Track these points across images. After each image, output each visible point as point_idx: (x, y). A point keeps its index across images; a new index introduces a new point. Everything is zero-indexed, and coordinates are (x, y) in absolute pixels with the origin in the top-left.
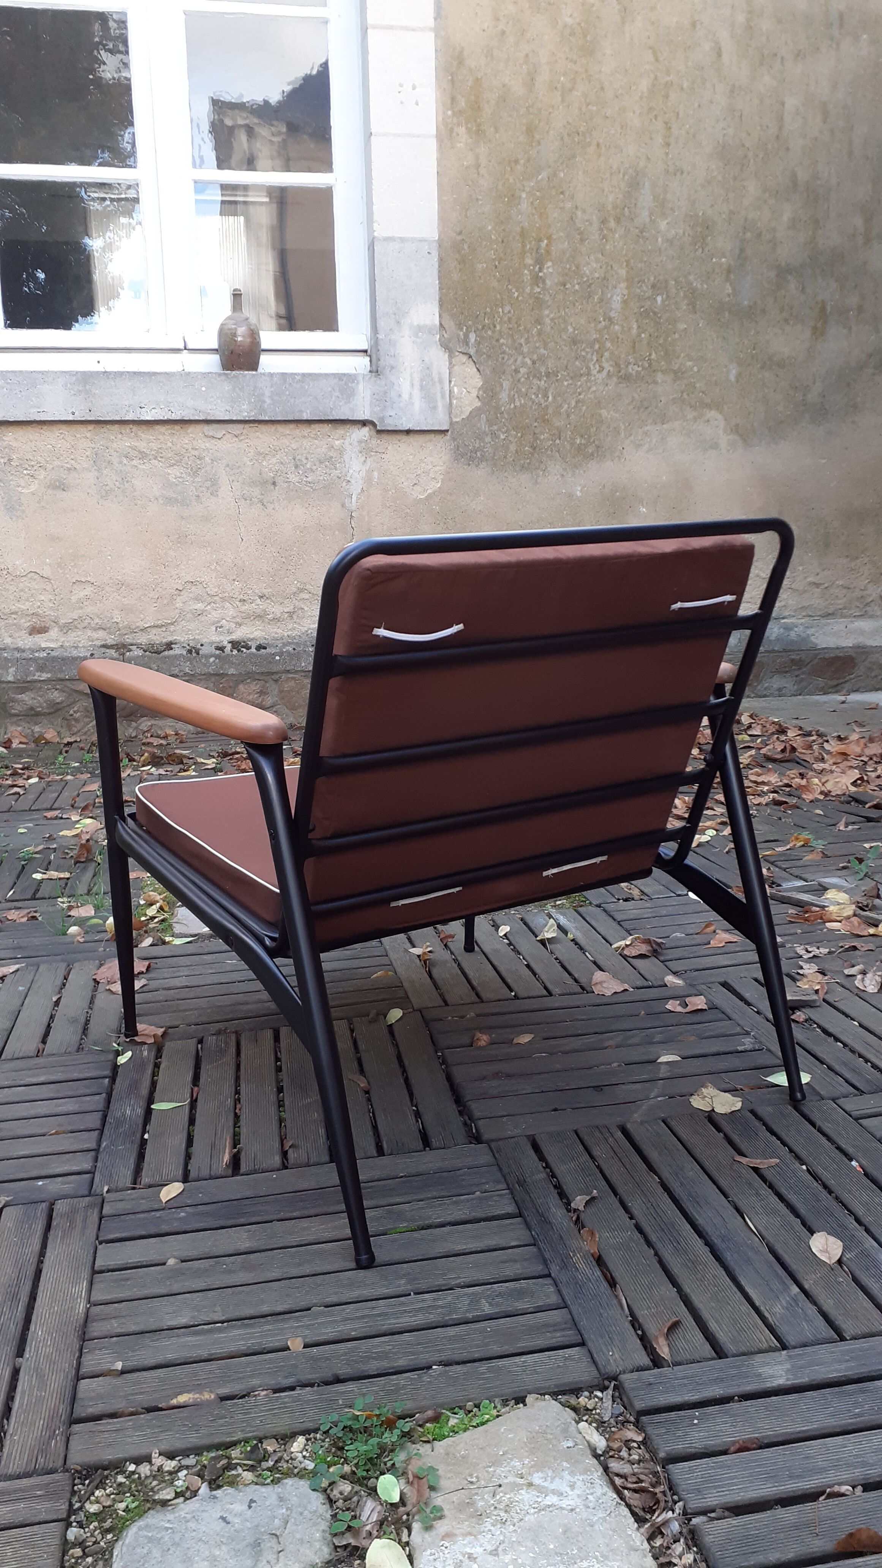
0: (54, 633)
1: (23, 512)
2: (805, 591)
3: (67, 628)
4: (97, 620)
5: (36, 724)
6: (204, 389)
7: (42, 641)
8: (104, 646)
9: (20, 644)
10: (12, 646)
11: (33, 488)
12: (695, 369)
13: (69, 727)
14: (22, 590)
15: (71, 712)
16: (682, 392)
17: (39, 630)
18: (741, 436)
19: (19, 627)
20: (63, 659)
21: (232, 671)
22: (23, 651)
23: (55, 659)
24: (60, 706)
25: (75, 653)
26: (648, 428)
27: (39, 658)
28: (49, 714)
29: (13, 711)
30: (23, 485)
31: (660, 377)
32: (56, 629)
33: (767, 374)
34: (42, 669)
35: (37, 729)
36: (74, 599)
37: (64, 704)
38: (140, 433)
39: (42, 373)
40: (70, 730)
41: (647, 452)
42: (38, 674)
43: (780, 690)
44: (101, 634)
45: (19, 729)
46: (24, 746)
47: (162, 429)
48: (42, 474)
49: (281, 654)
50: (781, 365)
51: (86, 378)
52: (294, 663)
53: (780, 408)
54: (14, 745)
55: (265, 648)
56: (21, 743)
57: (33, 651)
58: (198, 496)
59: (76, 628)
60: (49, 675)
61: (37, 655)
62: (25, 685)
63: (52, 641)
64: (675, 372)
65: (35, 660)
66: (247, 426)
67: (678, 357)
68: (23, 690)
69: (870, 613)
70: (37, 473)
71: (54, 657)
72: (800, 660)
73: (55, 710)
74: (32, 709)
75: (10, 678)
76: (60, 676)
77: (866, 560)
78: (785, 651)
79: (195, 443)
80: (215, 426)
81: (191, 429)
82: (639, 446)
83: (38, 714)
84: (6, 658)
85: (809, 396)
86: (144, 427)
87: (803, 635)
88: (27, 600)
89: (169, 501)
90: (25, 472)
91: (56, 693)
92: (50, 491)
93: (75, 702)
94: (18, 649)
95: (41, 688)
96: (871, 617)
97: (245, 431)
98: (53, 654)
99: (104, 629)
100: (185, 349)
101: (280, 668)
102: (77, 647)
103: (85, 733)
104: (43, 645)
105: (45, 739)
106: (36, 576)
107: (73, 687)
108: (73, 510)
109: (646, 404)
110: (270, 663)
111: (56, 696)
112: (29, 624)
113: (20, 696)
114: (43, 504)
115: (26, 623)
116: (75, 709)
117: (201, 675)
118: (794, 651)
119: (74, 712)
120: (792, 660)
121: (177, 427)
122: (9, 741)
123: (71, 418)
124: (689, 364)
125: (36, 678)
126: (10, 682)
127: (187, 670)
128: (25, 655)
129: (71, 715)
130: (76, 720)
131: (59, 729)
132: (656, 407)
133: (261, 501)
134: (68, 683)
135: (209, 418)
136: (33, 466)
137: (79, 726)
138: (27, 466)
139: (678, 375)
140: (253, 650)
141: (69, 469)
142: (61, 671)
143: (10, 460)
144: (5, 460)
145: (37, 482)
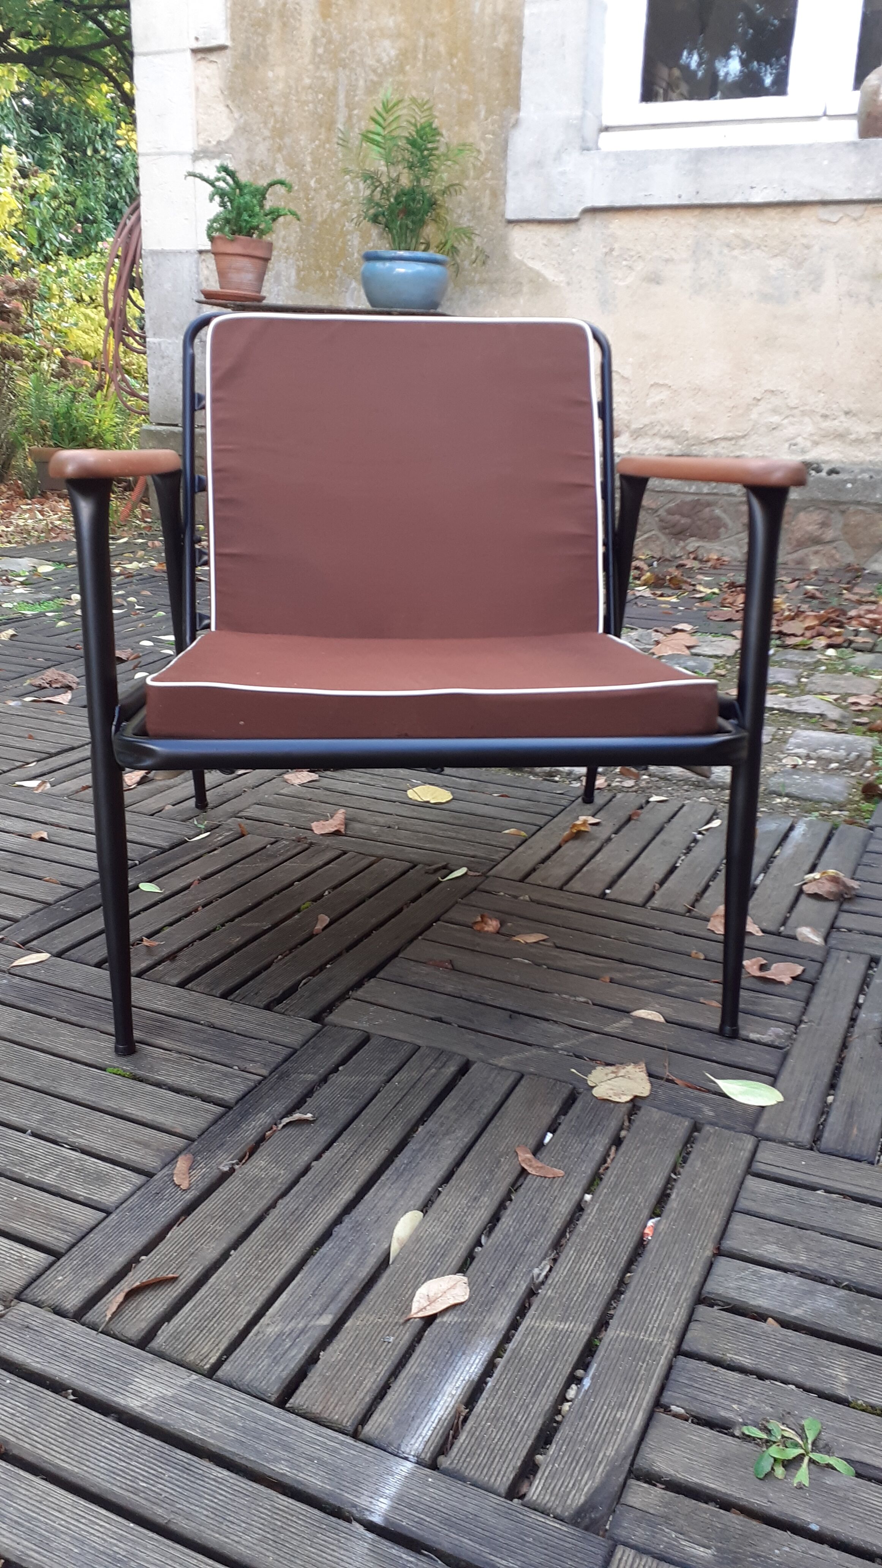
1: (617, 307)
3: (638, 434)
4: (666, 428)
6: (826, 162)
11: (629, 280)
30: (620, 277)
32: (628, 434)
36: (649, 402)
38: (747, 219)
39: (655, 152)
44: (669, 443)
47: (772, 213)
48: (639, 266)
49: (854, 481)
51: (699, 156)
52: (867, 493)
55: (837, 473)
58: (797, 292)
59: (646, 434)
63: (621, 446)
66: (870, 206)
70: (635, 264)
79: (806, 228)
80: (835, 207)
81: (805, 212)
86: (752, 211)
89: (766, 297)
90: (624, 263)
92: (645, 285)
97: (867, 213)
99: (673, 438)
100: (825, 115)
101: (850, 497)
106: (617, 376)
108: (663, 306)
110: (839, 490)
114: (635, 298)
121: (789, 210)
123: (676, 202)
133: (870, 300)
135: (828, 198)
136: (632, 256)
138: (626, 256)
140: (823, 474)
141: (667, 261)
143: (612, 250)
144: (607, 250)
145: (633, 274)
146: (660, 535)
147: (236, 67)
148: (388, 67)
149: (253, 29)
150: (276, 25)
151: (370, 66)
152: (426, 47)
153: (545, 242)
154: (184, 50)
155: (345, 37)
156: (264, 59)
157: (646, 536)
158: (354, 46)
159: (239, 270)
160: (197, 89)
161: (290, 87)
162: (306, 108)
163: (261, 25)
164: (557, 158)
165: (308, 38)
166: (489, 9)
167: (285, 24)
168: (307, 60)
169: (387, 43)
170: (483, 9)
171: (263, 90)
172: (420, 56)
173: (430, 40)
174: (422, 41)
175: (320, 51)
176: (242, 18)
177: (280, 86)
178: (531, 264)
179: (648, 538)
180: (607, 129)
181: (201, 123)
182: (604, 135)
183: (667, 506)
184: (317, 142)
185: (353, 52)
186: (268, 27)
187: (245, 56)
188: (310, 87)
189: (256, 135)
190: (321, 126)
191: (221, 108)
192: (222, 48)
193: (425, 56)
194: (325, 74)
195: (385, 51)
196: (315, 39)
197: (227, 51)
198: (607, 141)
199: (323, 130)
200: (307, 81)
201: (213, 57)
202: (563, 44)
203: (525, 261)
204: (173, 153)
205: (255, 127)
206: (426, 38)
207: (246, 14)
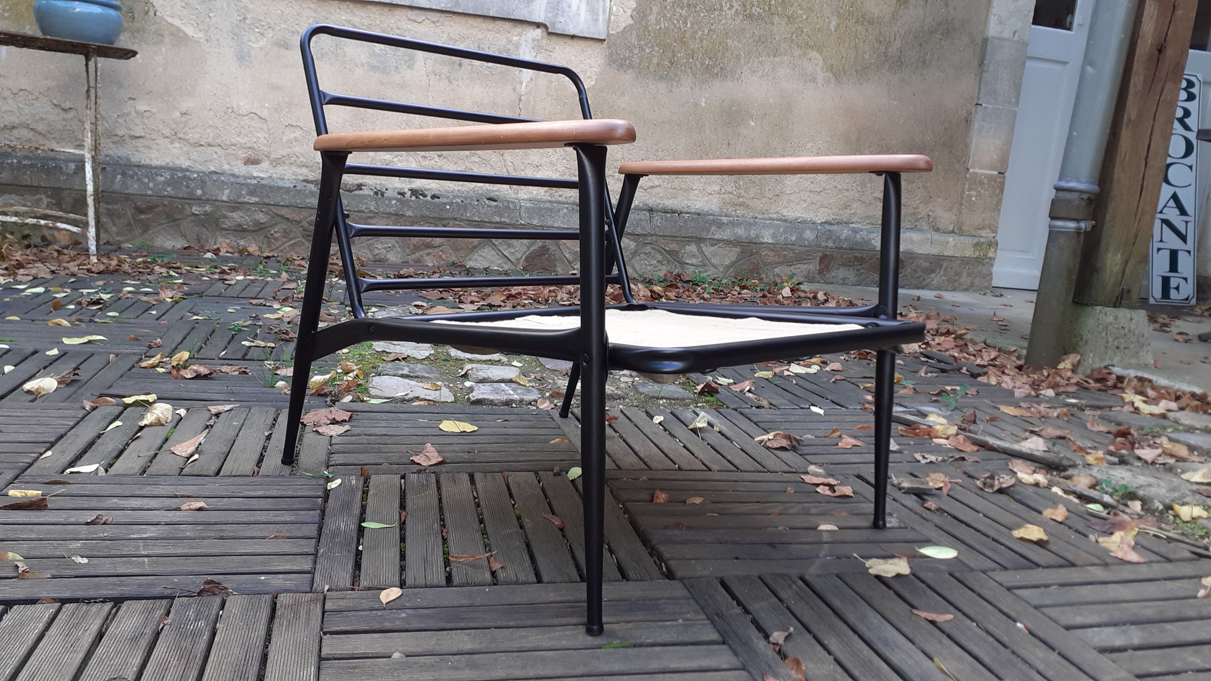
0: (265, 165)
1: (251, 62)
2: (871, 204)
3: (276, 162)
4: (302, 159)
5: (242, 238)
7: (256, 171)
8: (304, 181)
9: (236, 171)
10: (229, 172)
11: (261, 44)
12: (804, 17)
13: (269, 244)
14: (242, 127)
15: (272, 232)
16: (792, 34)
17: (254, 162)
18: (834, 74)
19: (237, 158)
20: (270, 187)
21: (409, 213)
22: (238, 177)
23: (263, 186)
24: (263, 226)
25: (280, 184)
26: (763, 58)
27: (251, 184)
28: (254, 231)
29: (224, 226)
30: (253, 39)
31: (776, 19)
32: (267, 163)
33: (859, 28)
34: (251, 193)
35: (242, 243)
36: (285, 139)
37: (267, 225)
38: (355, 10)
40: (269, 246)
41: (760, 78)
42: (248, 197)
43: (844, 279)
44: (304, 171)
45: (227, 241)
46: (230, 255)
47: (373, 9)
48: (270, 34)
49: (451, 204)
50: (871, 22)
52: (461, 212)
53: (867, 56)
54: (221, 254)
55: (438, 198)
56: (227, 252)
57: (246, 178)
58: (397, 67)
59: (284, 163)
60: (257, 199)
61: (249, 181)
62: (236, 205)
63: (263, 171)
64: (788, 17)
65: (247, 185)
66: (443, 15)
67: (792, 6)
68: (234, 209)
69: (919, 227)
70: (266, 32)
72: (862, 258)
73: (259, 229)
74: (240, 225)
75: (225, 198)
76: (267, 201)
77: (921, 185)
78: (851, 249)
79: (399, 24)
80: (417, 12)
81: (398, 12)
82: (754, 72)
83: (244, 231)
84: (223, 181)
85: (890, 50)
86: (358, 6)
87: (866, 238)
88: (246, 135)
89: (374, 68)
90: (256, 30)
91: (261, 215)
92: (275, 49)
93: (276, 224)
94: (233, 175)
95: (249, 209)
96: (920, 230)
97: (441, 19)
98: (263, 182)
99: (307, 167)
101: (449, 215)
102: (283, 179)
103: (282, 251)
104: (255, 175)
105: (248, 251)
106: (256, 117)
107: (276, 211)
108: (292, 66)
109: (763, 39)
110: (441, 210)
111: (261, 217)
112: (244, 155)
113: (231, 214)
114: (268, 58)
115: (242, 154)
116: (276, 230)
117: (384, 213)
118: (858, 250)
119: (275, 232)
120: (856, 257)
121: (386, 9)
122: (218, 249)
124: (800, 12)
125: (246, 200)
126: (224, 201)
127: (372, 208)
128: (239, 180)
129: (272, 234)
130: (276, 239)
131: (261, 245)
132: (771, 43)
133: (448, 78)
134: (272, 207)
135: (413, 5)
136: (263, 26)
137: (277, 244)
138: (258, 25)
139: (791, 19)
140: (429, 198)
141: (293, 32)
142: (268, 197)
143: (245, 19)
144: (241, 18)
145: (265, 39)
146: (304, 241)
153: (183, 4)
157: (292, 242)
178: (170, 20)
179: (294, 244)
183: (309, 219)
203: (165, 17)
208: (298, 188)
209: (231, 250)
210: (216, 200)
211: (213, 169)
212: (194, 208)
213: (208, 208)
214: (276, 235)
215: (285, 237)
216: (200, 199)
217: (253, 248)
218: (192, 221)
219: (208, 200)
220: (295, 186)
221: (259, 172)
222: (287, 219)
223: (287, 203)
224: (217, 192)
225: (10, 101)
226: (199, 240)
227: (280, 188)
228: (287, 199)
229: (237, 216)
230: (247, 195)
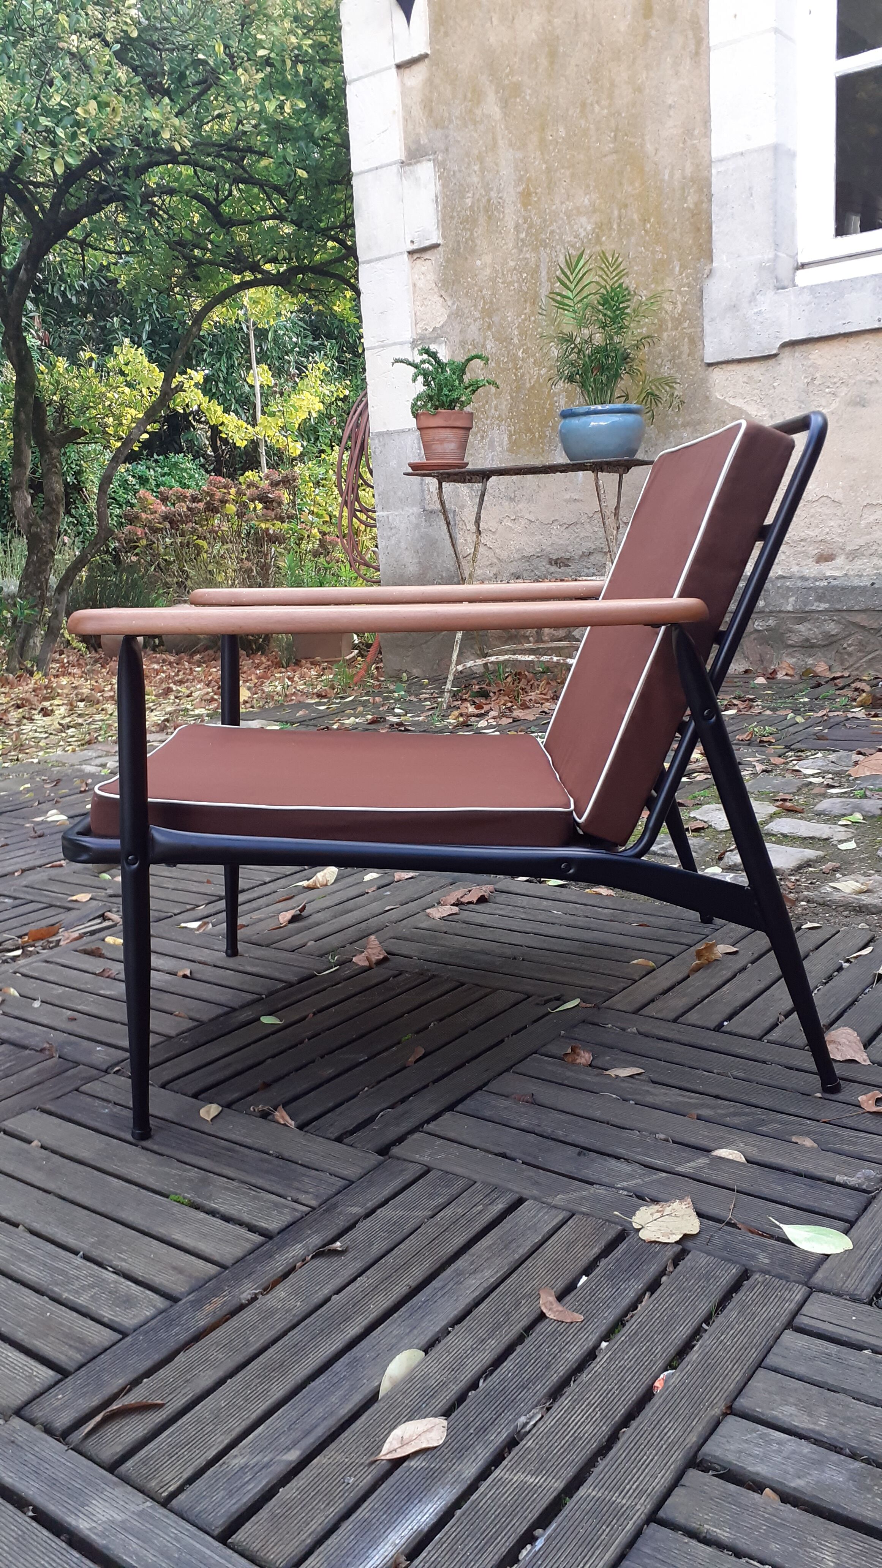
0: (840, 561)
3: (853, 555)
5: (810, 656)
7: (828, 570)
9: (806, 572)
10: (798, 575)
11: (833, 406)
13: (843, 661)
14: (812, 517)
15: (845, 645)
17: (825, 558)
19: (806, 555)
20: (843, 589)
22: (807, 579)
23: (834, 588)
24: (834, 639)
25: (856, 582)
27: (819, 587)
28: (824, 646)
29: (790, 642)
30: (824, 404)
32: (843, 557)
34: (820, 599)
35: (810, 661)
36: (863, 523)
37: (839, 637)
39: (851, 280)
40: (842, 664)
42: (816, 604)
45: (790, 660)
46: (789, 678)
48: (843, 392)
54: (780, 677)
56: (787, 675)
57: (816, 579)
59: (863, 555)
60: (827, 606)
61: (817, 583)
62: (803, 616)
63: (837, 569)
65: (815, 589)
68: (801, 621)
70: (839, 390)
71: (833, 586)
73: (830, 642)
74: (807, 640)
75: (790, 608)
76: (838, 606)
83: (813, 646)
84: (788, 587)
88: (817, 526)
90: (827, 390)
91: (832, 625)
92: (849, 409)
93: (850, 635)
94: (804, 578)
95: (818, 618)
98: (834, 583)
102: (861, 576)
103: (857, 669)
104: (828, 574)
105: (814, 672)
106: (828, 501)
107: (850, 619)
108: (871, 428)
111: (832, 628)
112: (816, 551)
113: (797, 627)
114: (841, 423)
115: (813, 551)
116: (850, 642)
119: (849, 645)
122: (777, 671)
123: (876, 325)
125: (814, 608)
126: (789, 612)
128: (807, 584)
129: (845, 648)
130: (850, 654)
131: (832, 663)
134: (844, 614)
136: (835, 383)
137: (852, 661)
138: (829, 384)
141: (871, 383)
142: (840, 601)
143: (813, 379)
144: (809, 380)
145: (838, 400)
147: (448, 261)
148: (585, 240)
149: (461, 226)
150: (482, 219)
151: (568, 242)
152: (620, 217)
153: (745, 379)
154: (401, 253)
155: (545, 221)
156: (472, 250)
157: (870, 656)
158: (554, 227)
159: (441, 441)
160: (415, 285)
161: (497, 271)
162: (512, 288)
163: (469, 222)
164: (752, 299)
165: (511, 225)
166: (678, 175)
167: (490, 217)
168: (511, 245)
169: (583, 220)
170: (671, 176)
171: (472, 278)
172: (615, 226)
173: (623, 211)
174: (616, 213)
175: (523, 235)
176: (452, 217)
177: (488, 271)
178: (732, 402)
179: (872, 658)
180: (803, 266)
181: (418, 314)
182: (800, 273)
184: (523, 317)
185: (552, 232)
186: (475, 222)
187: (456, 251)
188: (515, 269)
189: (468, 317)
190: (525, 301)
191: (437, 298)
192: (435, 246)
193: (619, 225)
194: (528, 256)
195: (582, 227)
196: (517, 227)
197: (440, 248)
198: (804, 278)
199: (528, 304)
200: (512, 264)
201: (427, 255)
202: (751, 195)
203: (727, 400)
204: (395, 344)
205: (466, 311)
206: (620, 210)
207: (455, 214)
208: (876, 586)
209: (791, 672)
210: (780, 611)
211: (780, 573)
212: (756, 623)
213: (771, 622)
214: (850, 649)
215: (860, 651)
216: (763, 612)
217: (821, 668)
218: (755, 639)
219: (771, 612)
220: (873, 584)
221: (832, 570)
222: (864, 627)
223: (863, 606)
224: (782, 601)
225: (587, 526)
226: (762, 661)
227: (854, 588)
228: (862, 602)
229: (804, 629)
230: (816, 600)
